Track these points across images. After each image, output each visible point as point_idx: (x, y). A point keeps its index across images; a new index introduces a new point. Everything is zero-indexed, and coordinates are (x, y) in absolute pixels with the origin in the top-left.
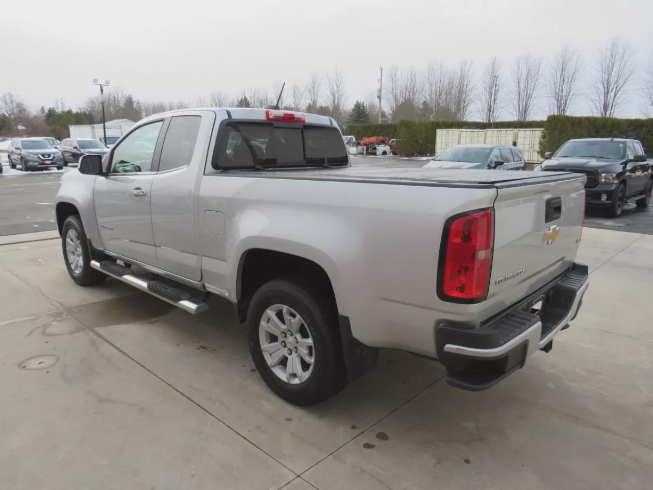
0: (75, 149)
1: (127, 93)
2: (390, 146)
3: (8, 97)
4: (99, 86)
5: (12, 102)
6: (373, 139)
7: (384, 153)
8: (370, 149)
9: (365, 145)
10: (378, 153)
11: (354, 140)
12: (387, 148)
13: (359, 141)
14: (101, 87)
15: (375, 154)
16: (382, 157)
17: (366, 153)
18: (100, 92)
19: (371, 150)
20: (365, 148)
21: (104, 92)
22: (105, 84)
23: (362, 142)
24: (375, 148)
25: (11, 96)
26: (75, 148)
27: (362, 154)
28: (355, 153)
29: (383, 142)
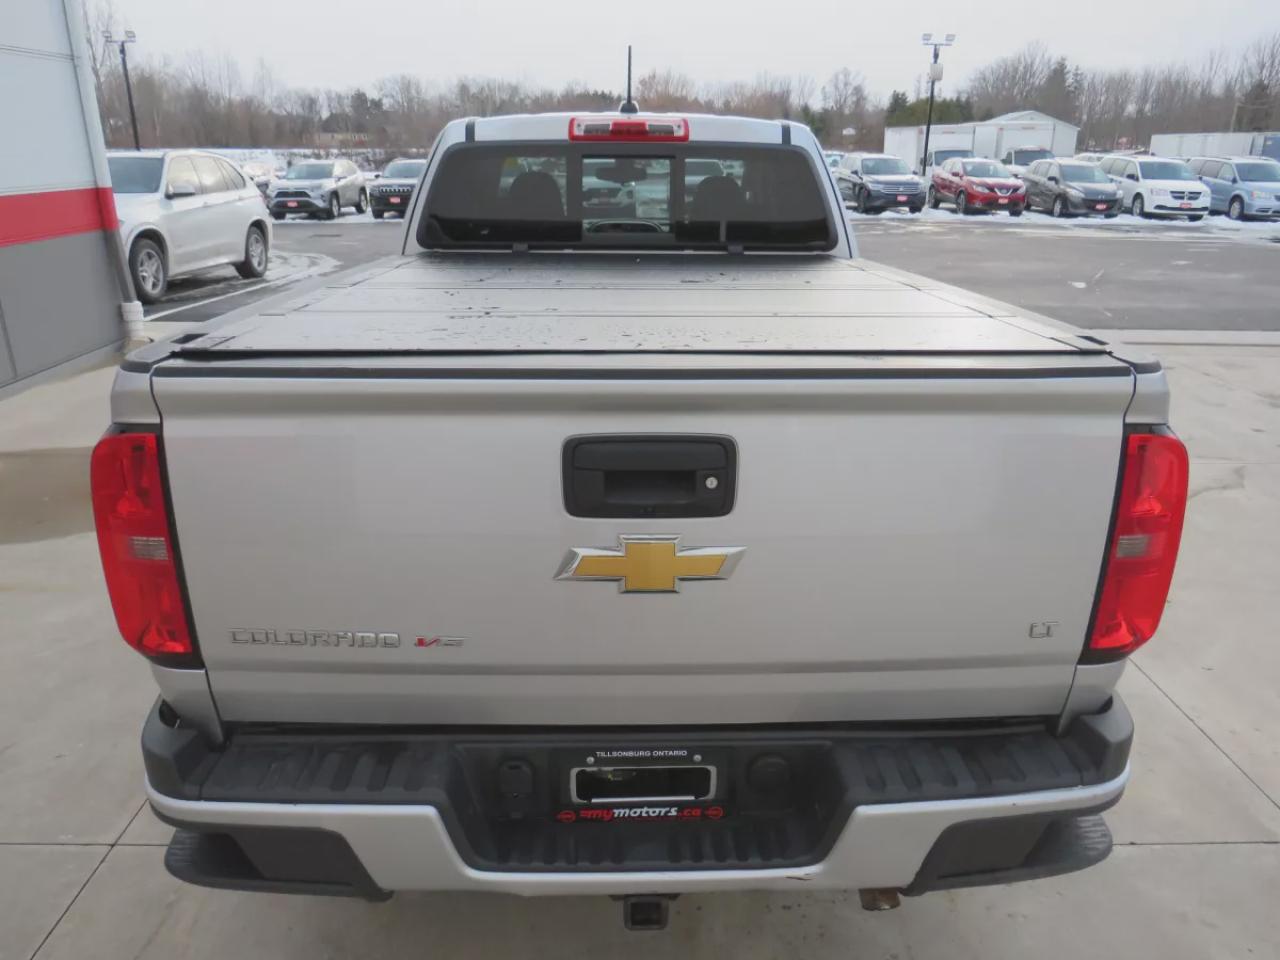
0: (855, 176)
1: (1054, 54)
3: (841, 77)
4: (933, 47)
5: (846, 84)
14: (935, 50)
18: (932, 60)
21: (939, 61)
22: (944, 42)
25: (847, 74)
26: (855, 173)
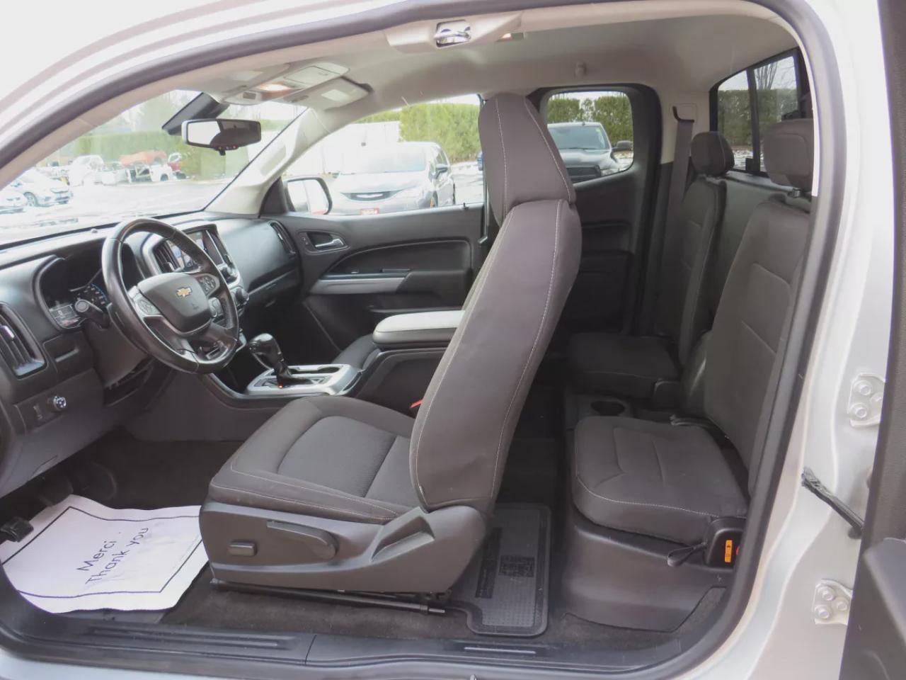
2: (169, 165)
6: (140, 156)
7: (164, 177)
8: (137, 174)
9: (127, 166)
10: (153, 177)
11: (102, 162)
12: (167, 170)
13: (116, 162)
15: (148, 180)
16: (163, 183)
17: (133, 181)
19: (141, 174)
20: (128, 172)
23: (120, 163)
24: (146, 172)
27: (127, 181)
28: (113, 181)
29: (158, 160)
